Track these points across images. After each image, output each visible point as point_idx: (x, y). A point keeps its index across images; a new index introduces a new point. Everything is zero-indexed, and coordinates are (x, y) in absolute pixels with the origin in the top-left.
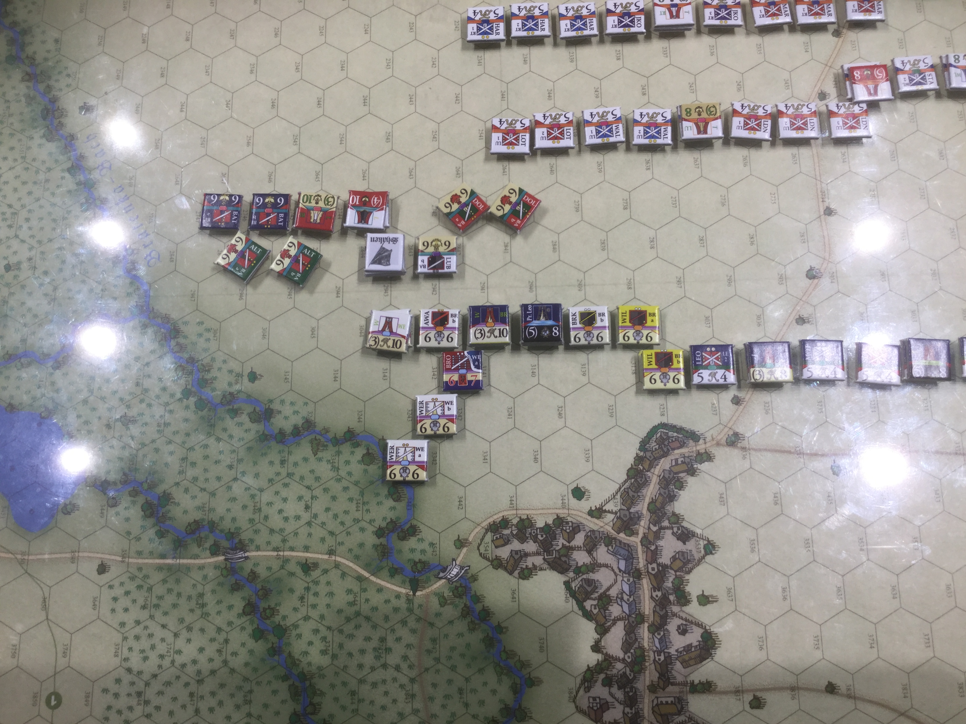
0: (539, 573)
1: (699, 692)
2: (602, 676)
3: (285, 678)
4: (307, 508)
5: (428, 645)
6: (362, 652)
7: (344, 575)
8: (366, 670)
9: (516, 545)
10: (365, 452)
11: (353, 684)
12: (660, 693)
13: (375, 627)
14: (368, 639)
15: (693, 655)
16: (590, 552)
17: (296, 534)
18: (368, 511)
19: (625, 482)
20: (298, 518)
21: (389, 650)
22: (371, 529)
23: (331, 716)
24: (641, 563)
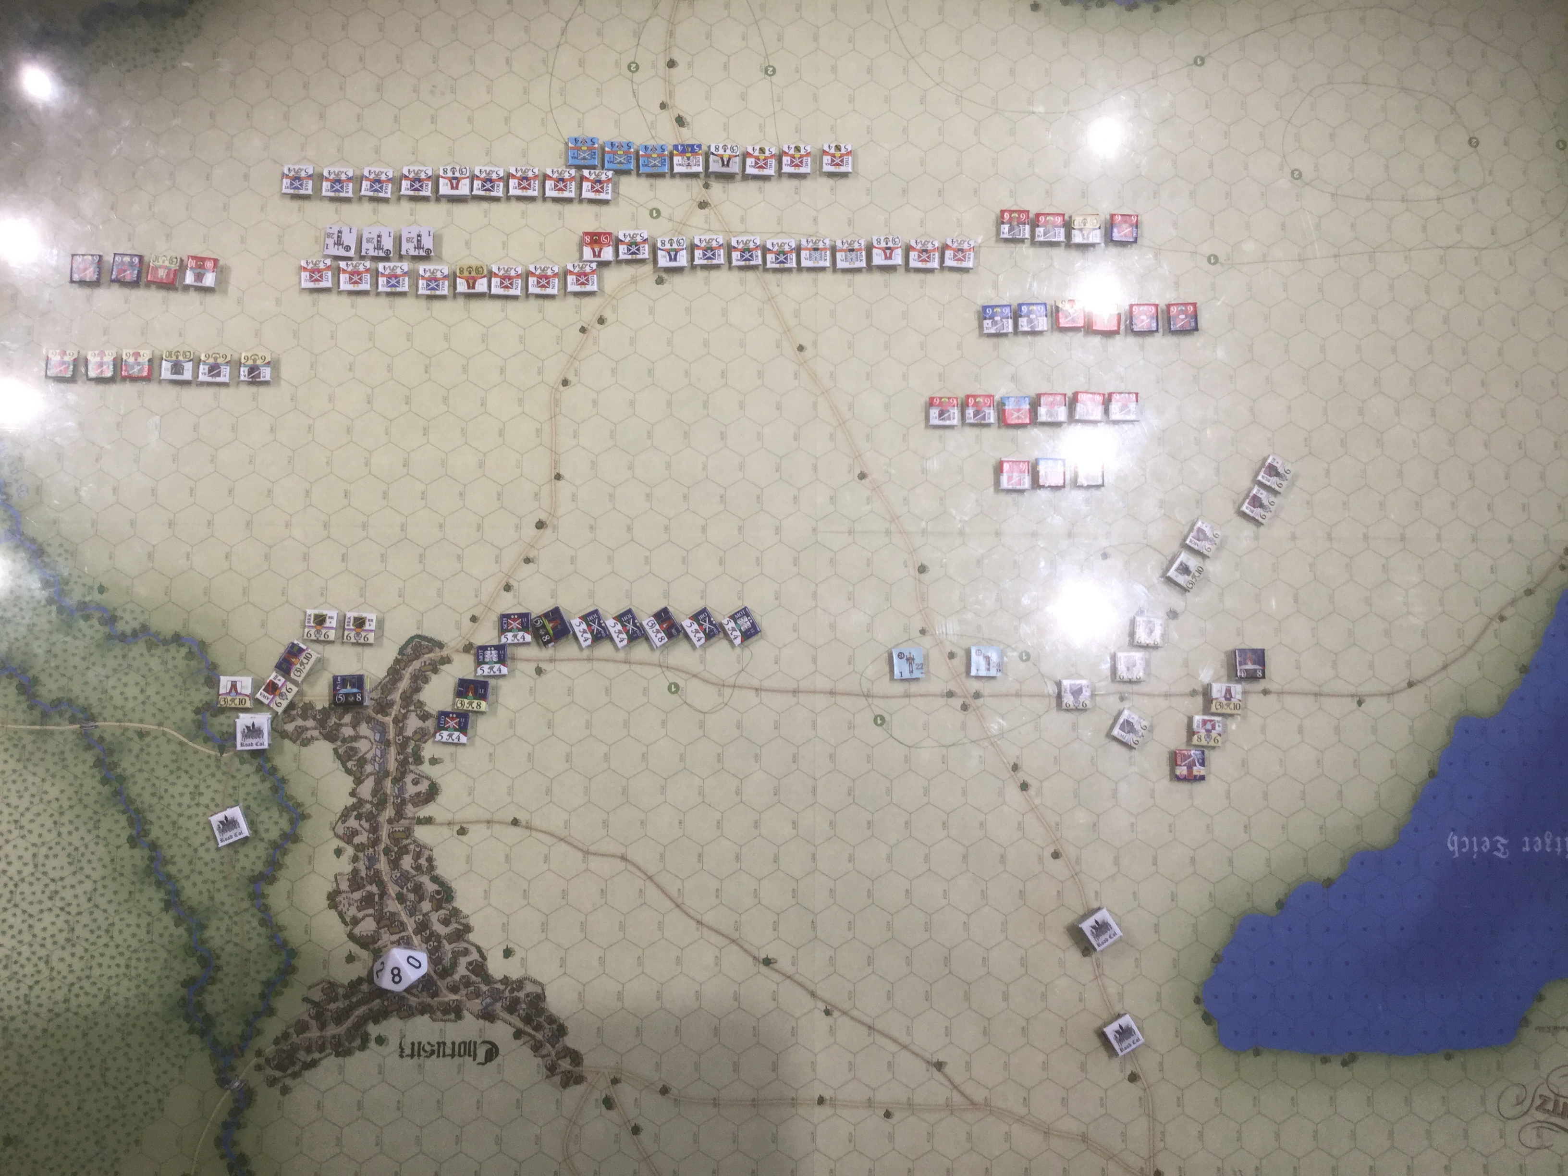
0: (316, 742)
1: (423, 824)
2: (355, 813)
3: (124, 812)
4: (142, 691)
5: (231, 791)
6: (181, 795)
7: (169, 741)
8: (185, 806)
9: (300, 722)
10: (187, 650)
11: (174, 817)
12: (395, 824)
13: (191, 778)
14: (186, 786)
15: (421, 799)
16: (354, 728)
17: (134, 710)
18: (189, 695)
19: (386, 677)
20: (135, 698)
21: (201, 794)
22: (190, 709)
23: (158, 838)
24: (391, 735)
